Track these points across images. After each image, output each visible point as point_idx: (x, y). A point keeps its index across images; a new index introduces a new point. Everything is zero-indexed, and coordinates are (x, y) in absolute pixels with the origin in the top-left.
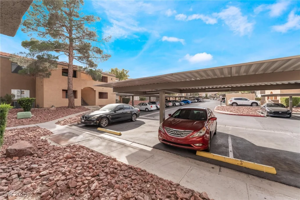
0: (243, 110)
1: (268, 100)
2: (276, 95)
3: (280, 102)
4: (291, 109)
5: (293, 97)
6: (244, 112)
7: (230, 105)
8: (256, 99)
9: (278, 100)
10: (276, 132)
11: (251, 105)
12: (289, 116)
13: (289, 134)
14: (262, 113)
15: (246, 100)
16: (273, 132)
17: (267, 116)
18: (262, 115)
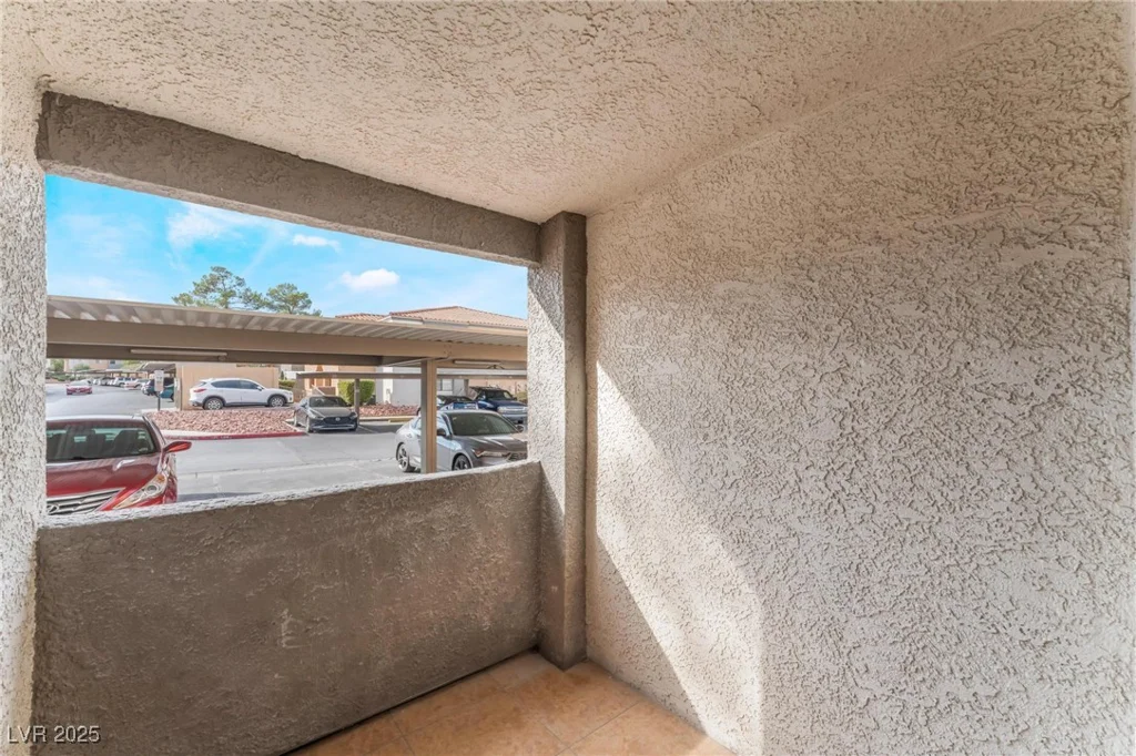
0: (246, 420)
1: (311, 387)
2: (329, 376)
3: (337, 394)
4: (358, 410)
5: (361, 380)
6: (249, 427)
7: (199, 405)
8: (280, 383)
10: (330, 464)
11: (268, 405)
12: (353, 426)
13: (351, 464)
14: (298, 425)
15: (253, 386)
17: (311, 431)
18: (298, 430)
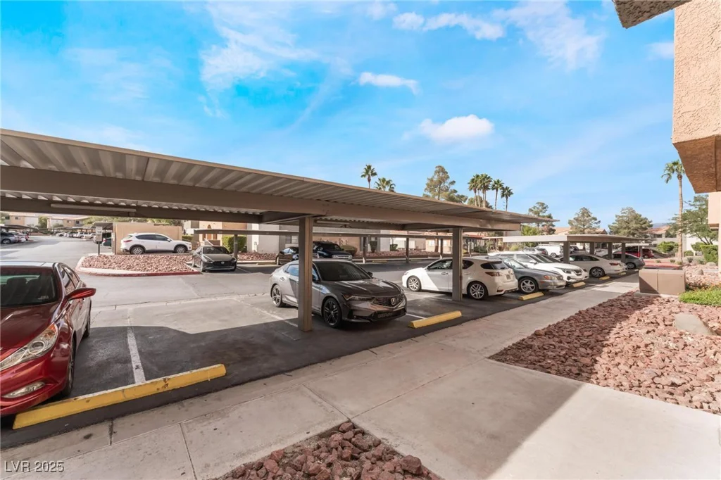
0: (159, 262)
1: (203, 240)
2: (216, 232)
3: (221, 245)
4: (236, 257)
5: (239, 235)
6: (160, 268)
7: (127, 251)
8: (183, 237)
9: (219, 241)
10: (219, 299)
11: (175, 251)
12: (233, 267)
13: (235, 298)
14: (195, 266)
15: (165, 239)
16: (213, 299)
17: (204, 271)
18: (195, 270)
